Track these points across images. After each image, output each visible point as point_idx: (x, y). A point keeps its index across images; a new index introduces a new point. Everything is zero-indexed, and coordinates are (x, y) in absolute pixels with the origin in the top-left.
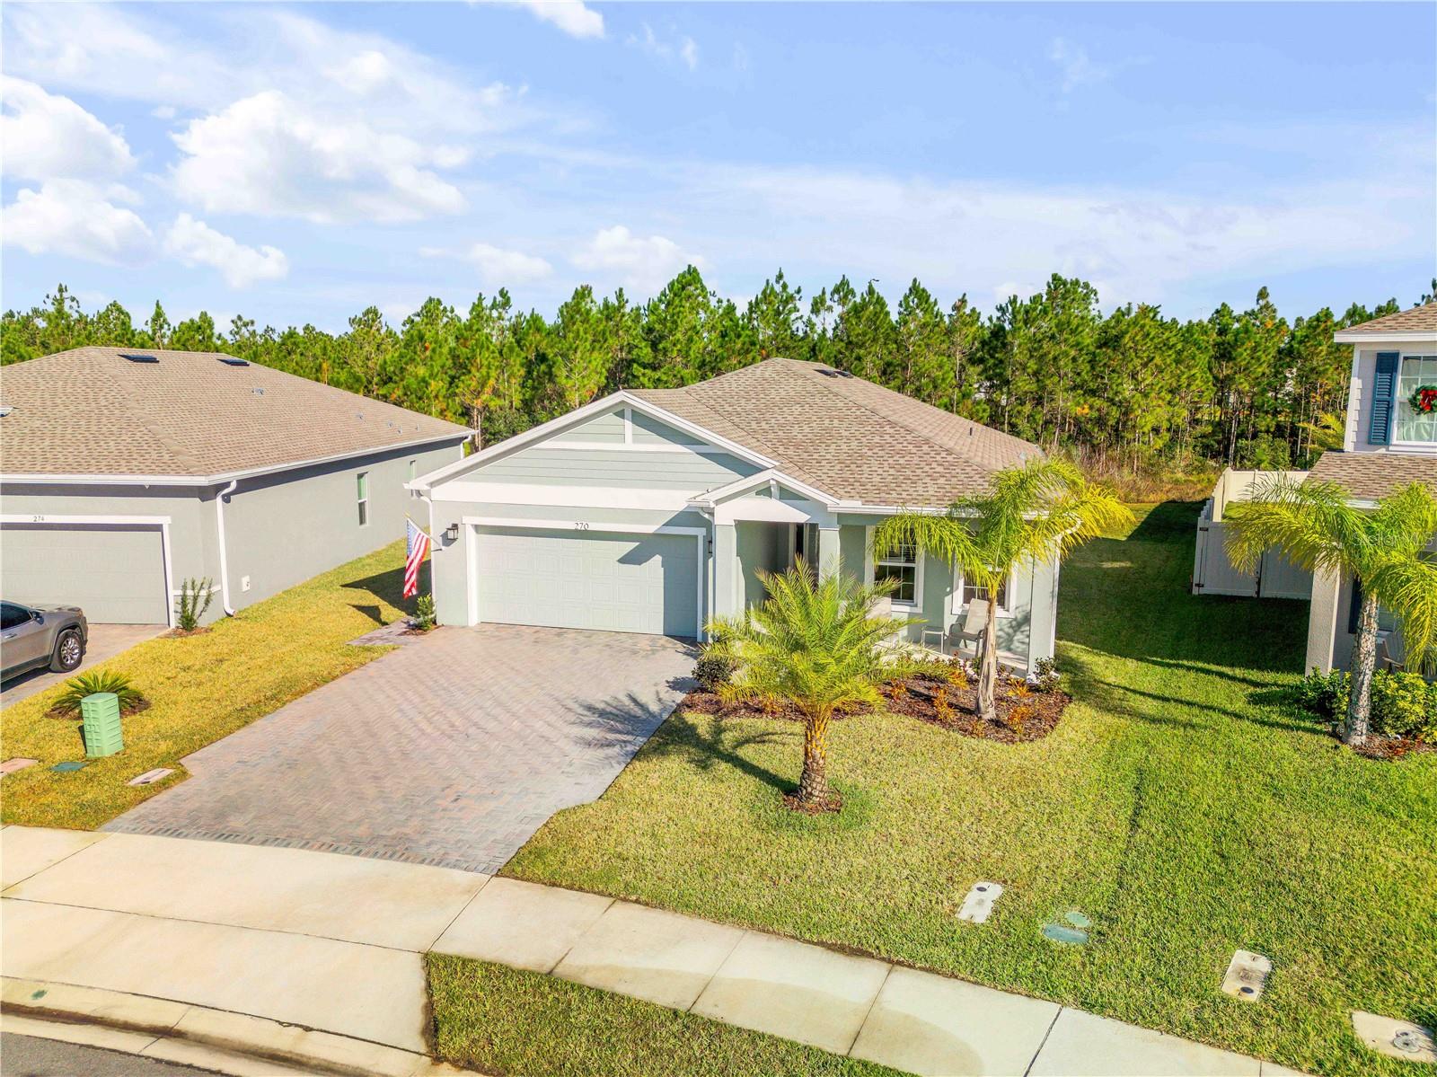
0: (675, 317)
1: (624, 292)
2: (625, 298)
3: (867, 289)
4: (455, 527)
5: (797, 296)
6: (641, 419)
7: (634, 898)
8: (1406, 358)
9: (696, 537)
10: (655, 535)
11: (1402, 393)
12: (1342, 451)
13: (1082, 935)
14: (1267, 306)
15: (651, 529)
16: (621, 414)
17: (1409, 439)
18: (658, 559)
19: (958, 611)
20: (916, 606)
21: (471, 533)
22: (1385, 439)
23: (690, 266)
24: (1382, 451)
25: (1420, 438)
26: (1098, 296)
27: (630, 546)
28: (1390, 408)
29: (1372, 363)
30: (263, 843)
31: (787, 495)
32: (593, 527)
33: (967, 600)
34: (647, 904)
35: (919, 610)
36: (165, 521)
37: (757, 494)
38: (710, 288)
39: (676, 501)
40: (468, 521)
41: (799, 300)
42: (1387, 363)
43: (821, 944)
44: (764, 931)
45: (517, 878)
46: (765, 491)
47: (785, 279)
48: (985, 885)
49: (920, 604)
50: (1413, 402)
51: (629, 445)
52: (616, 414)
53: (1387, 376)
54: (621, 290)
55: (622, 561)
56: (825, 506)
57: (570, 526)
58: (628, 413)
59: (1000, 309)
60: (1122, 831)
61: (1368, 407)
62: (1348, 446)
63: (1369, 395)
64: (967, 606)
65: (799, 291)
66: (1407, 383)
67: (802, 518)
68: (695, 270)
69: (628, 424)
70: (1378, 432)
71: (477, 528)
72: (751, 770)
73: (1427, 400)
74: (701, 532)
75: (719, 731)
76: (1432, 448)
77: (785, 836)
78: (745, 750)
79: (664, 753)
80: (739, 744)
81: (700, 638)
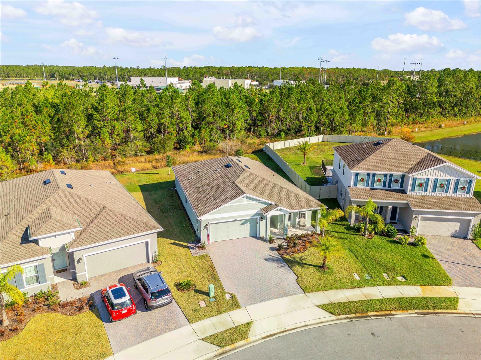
4: (207, 224)
6: (248, 198)
7: (325, 290)
8: (359, 174)
9: (257, 218)
11: (359, 179)
13: (369, 277)
15: (249, 218)
17: (360, 185)
18: (249, 222)
19: (298, 221)
22: (357, 185)
24: (356, 187)
27: (242, 222)
28: (357, 181)
29: (355, 174)
30: (268, 300)
31: (280, 210)
32: (237, 219)
33: (299, 218)
34: (327, 290)
35: (292, 222)
36: (149, 240)
39: (255, 211)
40: (210, 223)
42: (357, 174)
44: (343, 289)
45: (308, 292)
48: (354, 274)
51: (245, 203)
52: (243, 198)
53: (357, 176)
55: (241, 224)
56: (289, 212)
57: (233, 220)
58: (245, 197)
60: (358, 261)
61: (354, 181)
62: (351, 186)
63: (354, 179)
64: (300, 219)
66: (360, 177)
69: (245, 199)
70: (355, 184)
71: (211, 224)
72: (310, 265)
73: (362, 180)
74: (259, 217)
75: (294, 258)
76: (363, 187)
77: (328, 275)
78: (304, 261)
79: (293, 266)
80: (301, 260)
81: (258, 236)
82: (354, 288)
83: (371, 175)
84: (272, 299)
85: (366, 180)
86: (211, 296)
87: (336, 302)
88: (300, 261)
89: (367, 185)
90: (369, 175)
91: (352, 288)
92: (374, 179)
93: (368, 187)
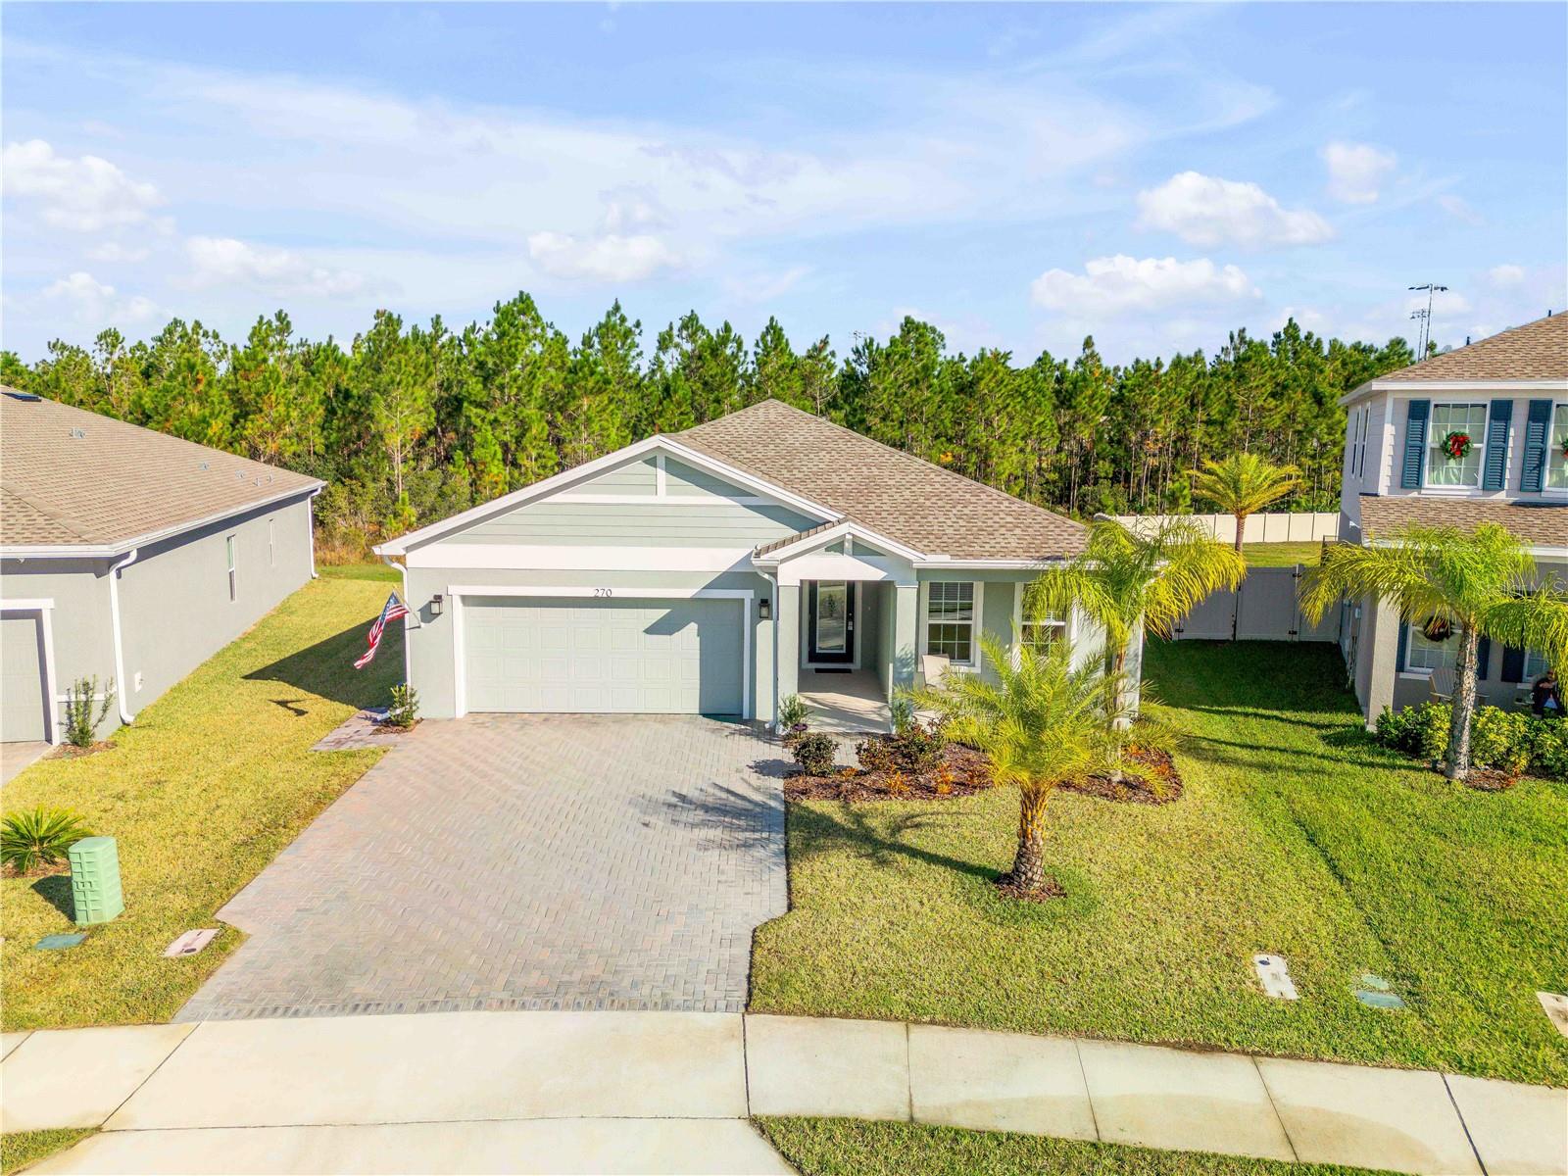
0: (513, 349)
1: (442, 320)
2: (444, 326)
3: (723, 325)
4: (438, 599)
5: (638, 331)
6: (678, 468)
7: (927, 1018)
8: (1436, 406)
9: (741, 601)
10: (692, 599)
11: (1432, 440)
12: (1376, 495)
13: (1393, 997)
14: (1093, 355)
15: (687, 593)
16: (652, 462)
17: (1440, 483)
18: (693, 627)
20: (974, 665)
21: (458, 603)
22: (1418, 484)
23: (521, 293)
24: (1415, 494)
25: (1448, 481)
26: (945, 341)
27: (659, 614)
28: (1422, 453)
29: (1405, 410)
30: (422, 1009)
31: (861, 550)
32: (618, 592)
34: (945, 1024)
36: (45, 605)
37: (827, 550)
38: (546, 319)
39: (725, 559)
40: (457, 590)
41: (640, 334)
42: (1418, 410)
43: (1164, 1043)
44: (1093, 1038)
45: (774, 1013)
46: (837, 547)
47: (623, 311)
48: (1264, 957)
49: (978, 663)
50: (1444, 448)
51: (662, 497)
52: (646, 462)
53: (1419, 423)
54: (438, 317)
55: (649, 631)
56: (909, 562)
57: (589, 592)
58: (661, 461)
59: (856, 352)
60: (1337, 888)
61: (1401, 452)
62: (1383, 490)
63: (1402, 440)
65: (638, 325)
66: (1437, 430)
67: (874, 574)
68: (528, 297)
69: (661, 474)
70: (1410, 476)
71: (467, 600)
72: (932, 859)
73: (1456, 446)
74: (748, 595)
75: (858, 818)
76: (1461, 491)
77: (1031, 930)
78: (908, 837)
79: (820, 849)
80: (896, 829)
81: (746, 716)
82: (1208, 1048)
83: (1520, 415)
84: (456, 1008)
85: (1482, 446)
86: (81, 921)
87: (963, 1120)
88: (882, 833)
89: (1494, 481)
90: (1501, 410)
91: (1188, 1047)
92: (1544, 439)
93: (1501, 496)
